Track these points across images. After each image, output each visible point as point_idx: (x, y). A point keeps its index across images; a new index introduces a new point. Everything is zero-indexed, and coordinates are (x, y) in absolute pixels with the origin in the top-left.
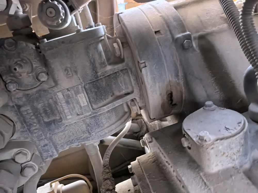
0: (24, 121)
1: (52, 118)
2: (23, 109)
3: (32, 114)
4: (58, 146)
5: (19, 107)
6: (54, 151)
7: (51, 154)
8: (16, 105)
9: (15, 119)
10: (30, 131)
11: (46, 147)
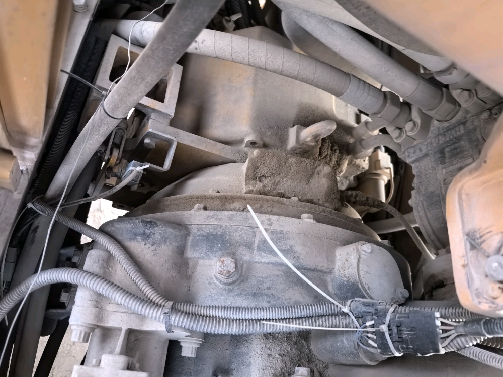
0: (449, 129)
1: (447, 155)
2: (462, 127)
3: (455, 136)
4: (418, 163)
5: (464, 123)
6: (413, 159)
7: (411, 156)
8: (467, 120)
9: (453, 121)
10: (438, 135)
11: (418, 151)
